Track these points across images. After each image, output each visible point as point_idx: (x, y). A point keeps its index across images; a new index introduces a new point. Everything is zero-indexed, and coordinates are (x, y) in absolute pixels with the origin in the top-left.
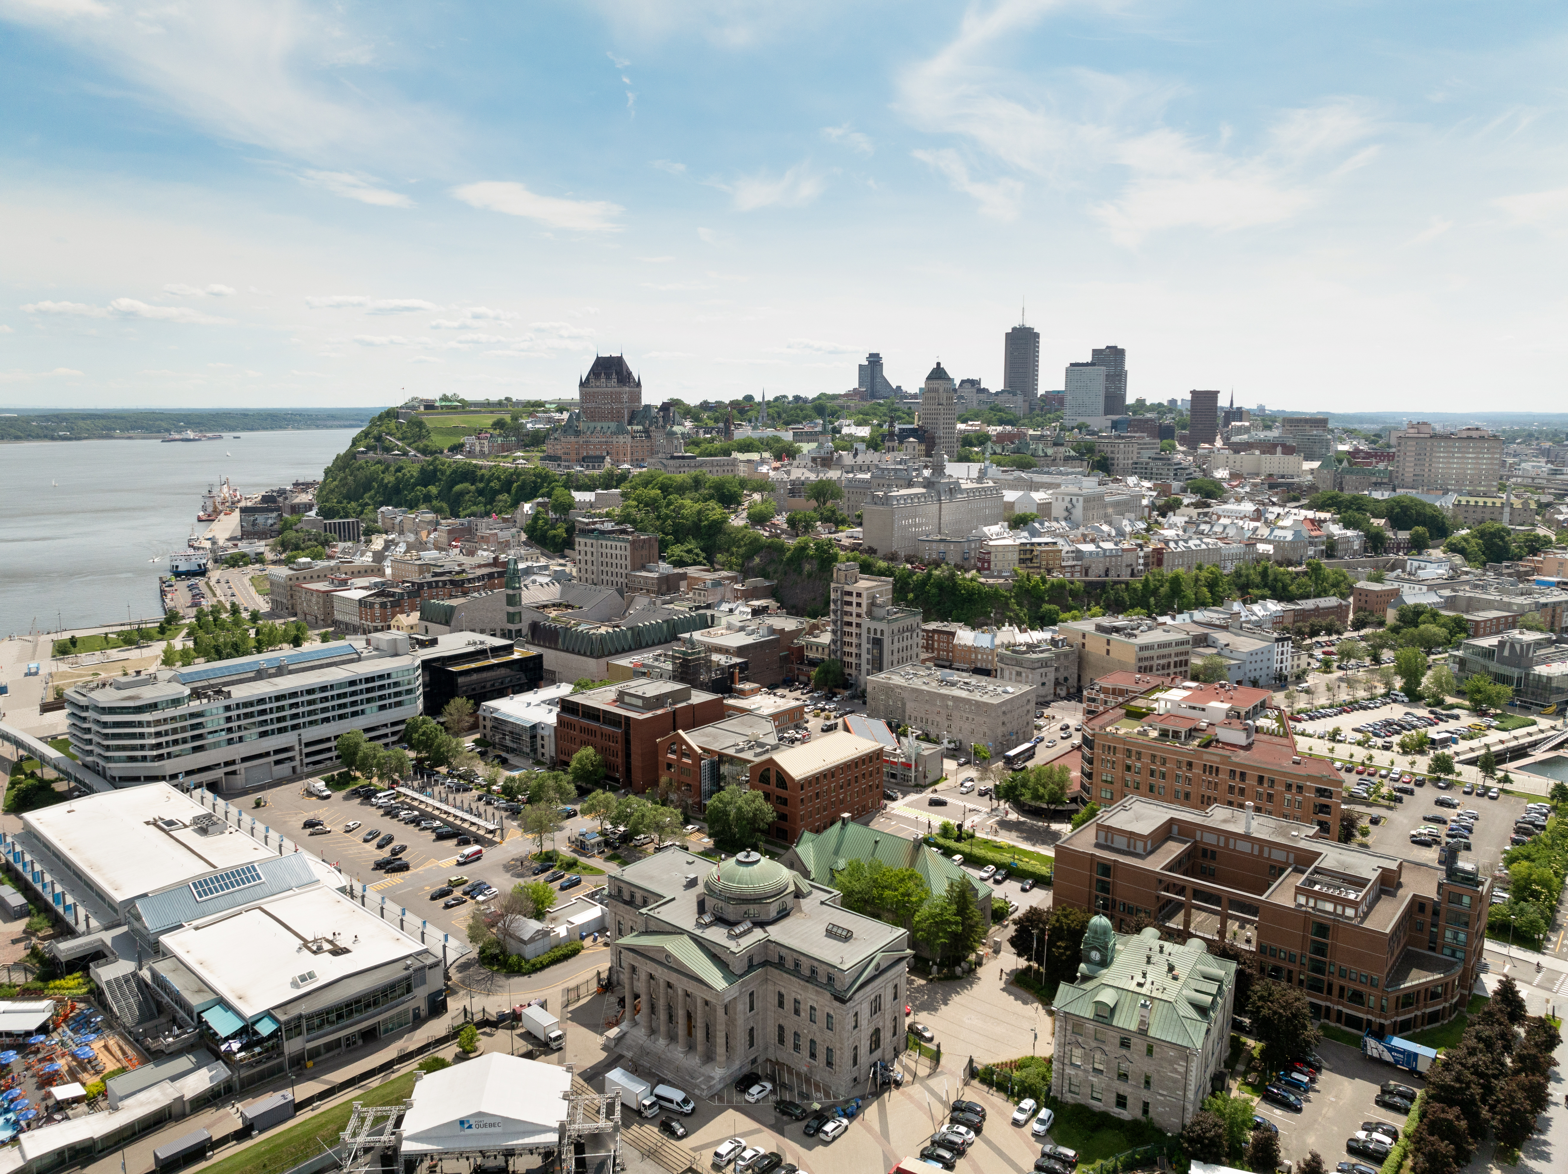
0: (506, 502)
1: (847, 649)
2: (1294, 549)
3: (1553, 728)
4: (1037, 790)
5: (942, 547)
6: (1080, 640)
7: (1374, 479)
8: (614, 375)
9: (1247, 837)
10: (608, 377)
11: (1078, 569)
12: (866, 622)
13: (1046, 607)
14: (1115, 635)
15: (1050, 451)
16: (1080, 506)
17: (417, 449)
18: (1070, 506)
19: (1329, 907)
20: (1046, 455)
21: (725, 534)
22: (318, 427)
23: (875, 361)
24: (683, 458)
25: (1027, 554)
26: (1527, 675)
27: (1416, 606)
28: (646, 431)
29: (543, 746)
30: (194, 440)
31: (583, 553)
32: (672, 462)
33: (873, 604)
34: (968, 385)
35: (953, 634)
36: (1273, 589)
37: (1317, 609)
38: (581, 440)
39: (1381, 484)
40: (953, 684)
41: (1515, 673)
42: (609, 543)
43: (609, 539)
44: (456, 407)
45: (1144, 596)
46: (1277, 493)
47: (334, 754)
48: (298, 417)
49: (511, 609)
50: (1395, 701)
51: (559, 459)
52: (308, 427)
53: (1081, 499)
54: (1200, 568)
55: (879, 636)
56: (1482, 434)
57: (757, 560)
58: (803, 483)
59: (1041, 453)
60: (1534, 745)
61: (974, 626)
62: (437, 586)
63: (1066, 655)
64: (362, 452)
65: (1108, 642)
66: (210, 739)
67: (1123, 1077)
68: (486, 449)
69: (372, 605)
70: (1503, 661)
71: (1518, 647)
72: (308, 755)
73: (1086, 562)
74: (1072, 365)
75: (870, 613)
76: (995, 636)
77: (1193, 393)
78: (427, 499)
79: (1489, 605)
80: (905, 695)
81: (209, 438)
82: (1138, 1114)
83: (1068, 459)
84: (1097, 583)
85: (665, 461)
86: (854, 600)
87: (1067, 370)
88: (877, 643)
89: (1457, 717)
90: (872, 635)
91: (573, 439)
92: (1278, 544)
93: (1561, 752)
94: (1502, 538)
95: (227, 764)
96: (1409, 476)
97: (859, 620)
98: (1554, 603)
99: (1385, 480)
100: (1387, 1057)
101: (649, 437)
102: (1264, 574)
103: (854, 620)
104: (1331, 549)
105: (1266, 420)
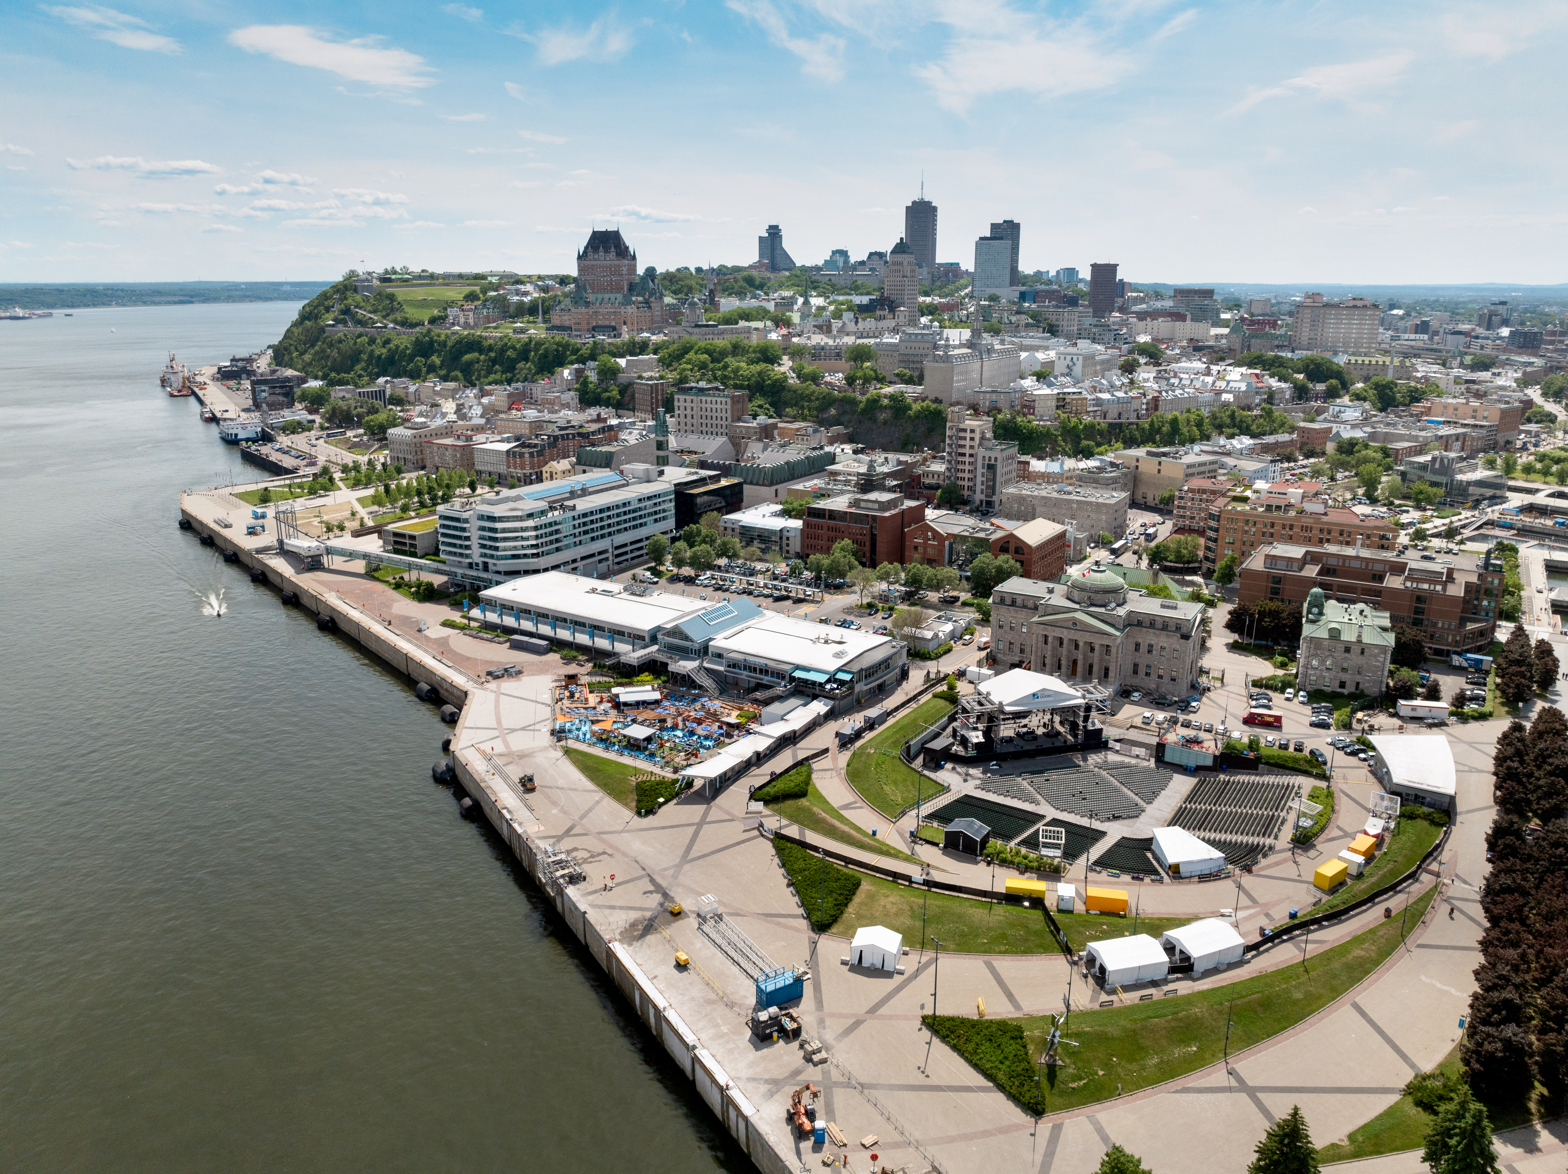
0: (530, 369)
1: (960, 475)
2: (1247, 398)
3: (1473, 516)
4: (1179, 552)
5: (994, 397)
6: (1134, 463)
7: (1276, 343)
8: (613, 249)
9: (1357, 558)
10: (607, 251)
11: (1099, 413)
12: (981, 452)
13: (1085, 443)
14: (1164, 458)
15: (1014, 319)
16: (1079, 364)
17: (395, 322)
18: (1071, 364)
19: (1426, 586)
20: (1011, 323)
21: (789, 391)
22: (145, 303)
23: (774, 232)
24: (707, 326)
25: (1062, 402)
26: (1452, 481)
27: (1351, 439)
28: (647, 302)
29: (788, 545)
30: (23, 318)
31: (682, 408)
32: (697, 330)
33: (983, 438)
34: (876, 258)
35: (1028, 463)
36: (1240, 428)
37: (1277, 443)
38: (591, 311)
39: (1282, 346)
40: (1070, 493)
41: (1443, 480)
42: (709, 399)
43: (709, 395)
44: (407, 280)
45: (1150, 434)
46: (1204, 355)
47: (644, 551)
48: (120, 293)
49: (661, 453)
50: (1360, 503)
51: (570, 329)
52: (135, 303)
53: (1081, 358)
54: (1188, 411)
55: (993, 462)
56: (1366, 303)
57: (833, 411)
58: (823, 348)
59: (1006, 321)
60: (1464, 527)
61: (1040, 458)
62: (568, 439)
63: (1125, 475)
64: (330, 325)
65: (1160, 463)
66: (565, 542)
67: (1344, 670)
68: (471, 321)
69: (522, 455)
70: (1435, 472)
71: (1446, 461)
72: (617, 556)
73: (1105, 408)
74: (981, 239)
75: (980, 444)
76: (1062, 463)
77: (1094, 266)
78: (432, 369)
79: (1402, 438)
80: (1035, 502)
81: (40, 316)
82: (1353, 689)
83: (1027, 325)
84: (1116, 424)
85: (690, 330)
86: (968, 435)
87: (977, 243)
88: (991, 468)
89: (1407, 512)
90: (987, 462)
91: (584, 310)
92: (1237, 393)
93: (1481, 531)
94: (1391, 389)
95: (600, 553)
96: (1305, 340)
97: (972, 452)
98: (1447, 436)
99: (1286, 343)
100: (1465, 664)
101: (650, 307)
102: (1232, 416)
103: (967, 451)
104: (1271, 397)
105: (1156, 292)
